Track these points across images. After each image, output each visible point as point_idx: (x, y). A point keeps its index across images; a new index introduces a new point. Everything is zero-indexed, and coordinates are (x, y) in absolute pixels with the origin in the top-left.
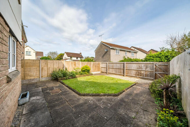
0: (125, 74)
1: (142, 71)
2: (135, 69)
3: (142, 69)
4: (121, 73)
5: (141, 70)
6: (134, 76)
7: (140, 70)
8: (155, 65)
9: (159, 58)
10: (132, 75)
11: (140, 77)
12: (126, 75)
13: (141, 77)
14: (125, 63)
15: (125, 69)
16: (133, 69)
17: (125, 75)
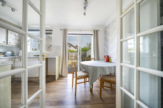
0: (69, 59)
5: (77, 56)
6: (74, 59)
8: (82, 53)
11: (77, 59)
14: (69, 52)
15: (69, 56)
16: (73, 56)
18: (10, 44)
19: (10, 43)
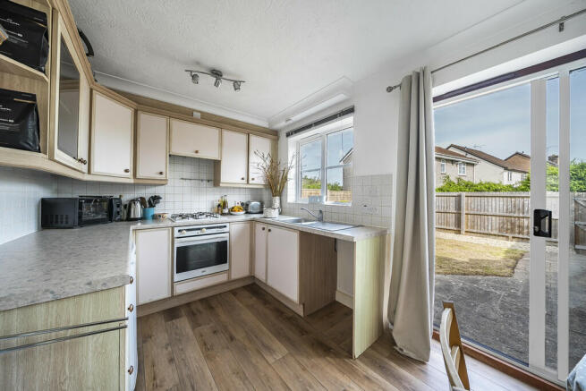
0: (464, 227)
1: (523, 218)
2: (498, 213)
3: (523, 213)
4: (447, 224)
5: (521, 215)
6: (496, 232)
7: (515, 215)
8: (576, 202)
9: (580, 179)
10: (490, 232)
11: (517, 235)
12: (466, 232)
13: (521, 236)
14: (464, 194)
15: (464, 211)
16: (494, 213)
17: (463, 232)
18: (254, 182)
19: (253, 179)
